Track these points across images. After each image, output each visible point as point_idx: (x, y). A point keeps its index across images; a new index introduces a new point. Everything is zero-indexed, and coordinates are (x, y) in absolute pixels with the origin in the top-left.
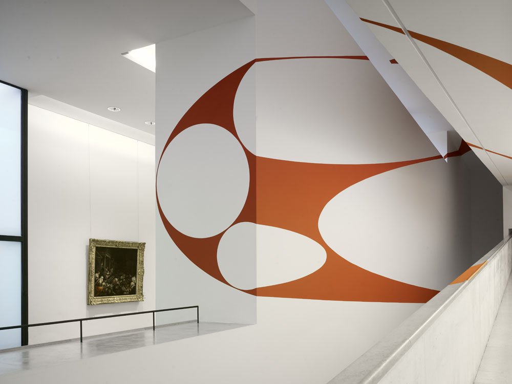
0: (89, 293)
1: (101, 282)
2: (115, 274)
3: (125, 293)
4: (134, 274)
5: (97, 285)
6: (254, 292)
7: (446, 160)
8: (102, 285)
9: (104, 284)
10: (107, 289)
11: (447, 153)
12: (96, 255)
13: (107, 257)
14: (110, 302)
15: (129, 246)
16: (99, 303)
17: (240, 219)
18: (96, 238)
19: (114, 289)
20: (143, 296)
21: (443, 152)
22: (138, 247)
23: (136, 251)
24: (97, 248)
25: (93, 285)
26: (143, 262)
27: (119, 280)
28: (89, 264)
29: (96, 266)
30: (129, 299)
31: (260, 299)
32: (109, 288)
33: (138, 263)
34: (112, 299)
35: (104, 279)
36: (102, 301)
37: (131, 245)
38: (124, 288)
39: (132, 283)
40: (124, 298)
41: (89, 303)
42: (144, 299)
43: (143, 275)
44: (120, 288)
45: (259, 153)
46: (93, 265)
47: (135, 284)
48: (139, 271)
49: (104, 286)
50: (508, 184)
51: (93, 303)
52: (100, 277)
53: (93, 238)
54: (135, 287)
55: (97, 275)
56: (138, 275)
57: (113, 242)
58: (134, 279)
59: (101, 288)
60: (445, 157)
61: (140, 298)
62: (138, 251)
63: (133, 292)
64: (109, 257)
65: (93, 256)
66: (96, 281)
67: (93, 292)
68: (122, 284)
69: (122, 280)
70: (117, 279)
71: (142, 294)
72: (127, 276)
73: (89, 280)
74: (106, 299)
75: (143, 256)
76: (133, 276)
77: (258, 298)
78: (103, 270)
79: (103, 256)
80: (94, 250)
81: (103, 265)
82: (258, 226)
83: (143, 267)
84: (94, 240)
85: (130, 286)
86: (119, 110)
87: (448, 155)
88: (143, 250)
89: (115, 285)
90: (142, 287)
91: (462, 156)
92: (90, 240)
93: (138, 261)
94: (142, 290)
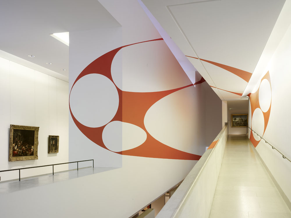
0: (9, 155)
1: (16, 148)
2: (23, 144)
3: (28, 155)
4: (33, 144)
5: (14, 150)
6: (121, 153)
7: (195, 86)
8: (16, 150)
9: (17, 150)
10: (19, 153)
11: (195, 82)
12: (14, 134)
13: (19, 135)
14: (20, 160)
15: (31, 129)
16: (15, 160)
17: (114, 119)
18: (14, 124)
19: (23, 153)
20: (37, 156)
21: (193, 81)
22: (35, 129)
23: (34, 131)
24: (14, 129)
25: (12, 150)
26: (38, 137)
27: (25, 148)
28: (10, 138)
29: (13, 139)
30: (30, 158)
31: (124, 157)
32: (20, 152)
33: (35, 139)
34: (21, 158)
35: (17, 147)
36: (16, 159)
37: (31, 128)
38: (27, 152)
39: (32, 149)
40: (28, 157)
41: (10, 160)
42: (38, 158)
43: (38, 145)
44: (25, 152)
45: (123, 89)
46: (12, 139)
47: (33, 150)
48: (35, 142)
49: (17, 151)
50: (224, 100)
51: (12, 160)
52: (15, 146)
53: (12, 124)
54: (33, 152)
55: (14, 145)
56: (35, 145)
57: (22, 126)
58: (33, 147)
59: (16, 152)
60: (194, 84)
61: (36, 158)
62: (35, 131)
63: (32, 154)
64: (20, 135)
65: (12, 134)
66: (13, 148)
67: (12, 154)
68: (27, 150)
69: (27, 147)
70: (24, 147)
71: (37, 155)
72: (29, 145)
73: (10, 148)
74: (18, 158)
75: (38, 134)
76: (32, 145)
77: (123, 156)
78: (17, 142)
79: (17, 135)
80: (13, 131)
81: (17, 139)
82: (123, 123)
83: (38, 141)
84: (13, 125)
85: (30, 151)
86: (34, 56)
87: (196, 83)
88: (38, 131)
89: (23, 150)
90: (37, 152)
91: (202, 83)
92: (11, 125)
93: (35, 137)
94: (37, 154)
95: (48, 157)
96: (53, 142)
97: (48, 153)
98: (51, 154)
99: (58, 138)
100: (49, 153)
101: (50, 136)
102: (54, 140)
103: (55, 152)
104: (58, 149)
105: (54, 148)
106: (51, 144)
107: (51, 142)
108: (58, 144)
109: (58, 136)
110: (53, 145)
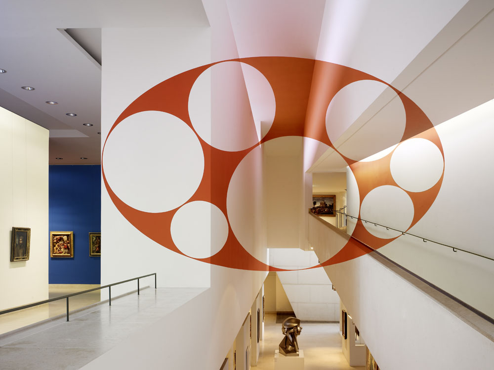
95: (10, 268)
96: (19, 241)
97: (11, 261)
98: (15, 264)
99: (28, 232)
100: (13, 261)
101: (14, 229)
102: (21, 237)
103: (24, 258)
104: (28, 253)
105: (21, 251)
106: (17, 244)
107: (17, 240)
108: (28, 244)
109: (29, 229)
110: (20, 246)
